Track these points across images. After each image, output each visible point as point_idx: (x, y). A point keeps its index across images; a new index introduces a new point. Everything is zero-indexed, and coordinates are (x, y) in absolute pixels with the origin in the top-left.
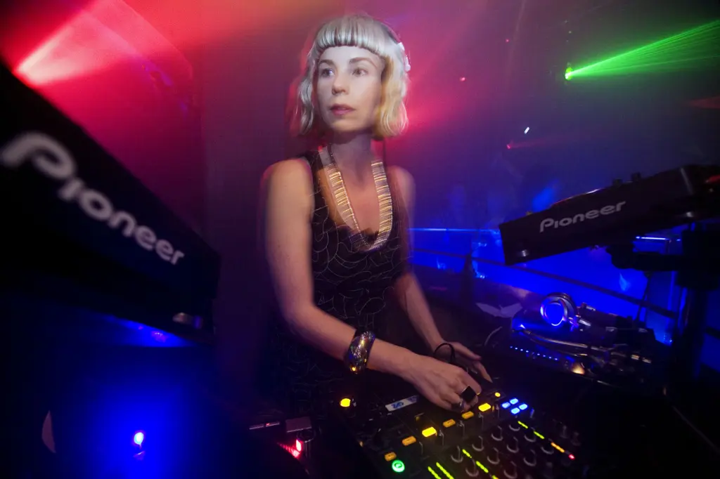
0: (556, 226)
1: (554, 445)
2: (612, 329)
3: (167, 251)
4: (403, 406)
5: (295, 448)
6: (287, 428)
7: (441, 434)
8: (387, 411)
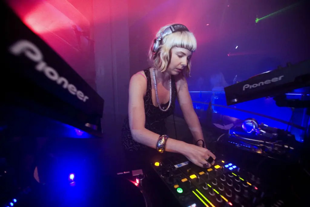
0: (251, 87)
1: (248, 183)
2: (275, 134)
4: (182, 166)
6: (133, 174)
7: (199, 178)
8: (175, 168)
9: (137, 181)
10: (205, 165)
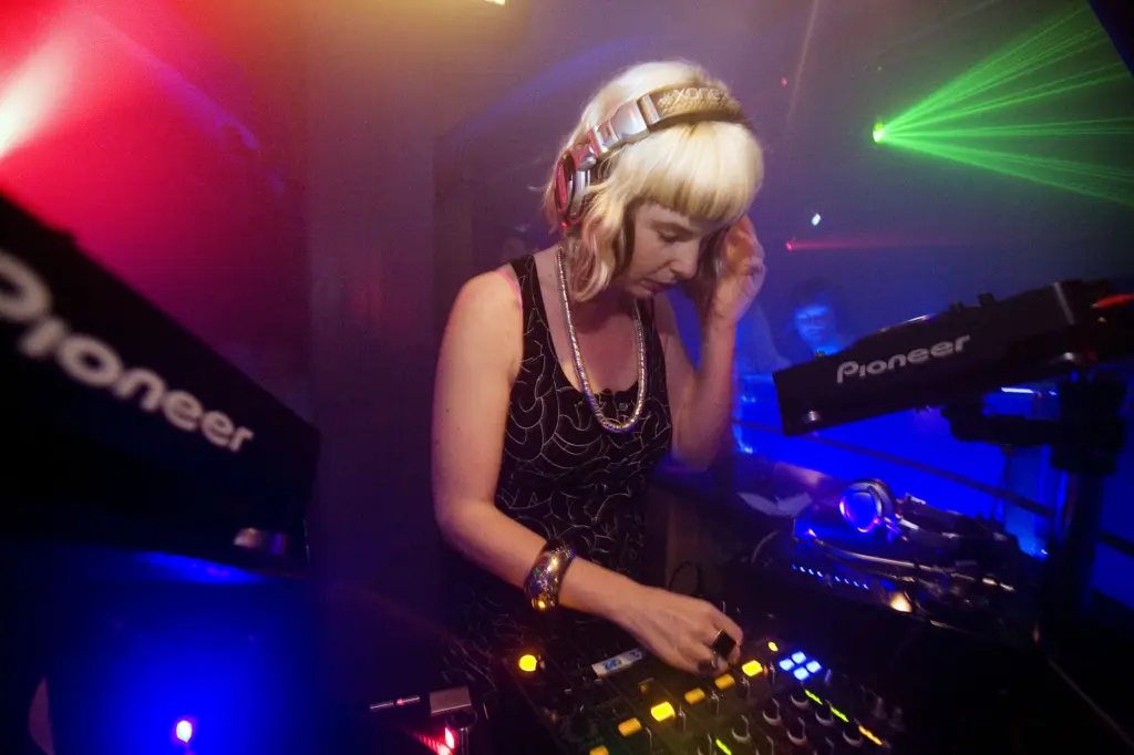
0: (862, 374)
1: (863, 730)
2: (952, 535)
3: (222, 430)
4: (620, 666)
5: (443, 742)
6: (432, 704)
7: (681, 714)
8: (594, 675)
9: (449, 737)
10: (704, 665)
